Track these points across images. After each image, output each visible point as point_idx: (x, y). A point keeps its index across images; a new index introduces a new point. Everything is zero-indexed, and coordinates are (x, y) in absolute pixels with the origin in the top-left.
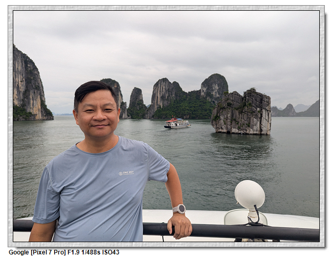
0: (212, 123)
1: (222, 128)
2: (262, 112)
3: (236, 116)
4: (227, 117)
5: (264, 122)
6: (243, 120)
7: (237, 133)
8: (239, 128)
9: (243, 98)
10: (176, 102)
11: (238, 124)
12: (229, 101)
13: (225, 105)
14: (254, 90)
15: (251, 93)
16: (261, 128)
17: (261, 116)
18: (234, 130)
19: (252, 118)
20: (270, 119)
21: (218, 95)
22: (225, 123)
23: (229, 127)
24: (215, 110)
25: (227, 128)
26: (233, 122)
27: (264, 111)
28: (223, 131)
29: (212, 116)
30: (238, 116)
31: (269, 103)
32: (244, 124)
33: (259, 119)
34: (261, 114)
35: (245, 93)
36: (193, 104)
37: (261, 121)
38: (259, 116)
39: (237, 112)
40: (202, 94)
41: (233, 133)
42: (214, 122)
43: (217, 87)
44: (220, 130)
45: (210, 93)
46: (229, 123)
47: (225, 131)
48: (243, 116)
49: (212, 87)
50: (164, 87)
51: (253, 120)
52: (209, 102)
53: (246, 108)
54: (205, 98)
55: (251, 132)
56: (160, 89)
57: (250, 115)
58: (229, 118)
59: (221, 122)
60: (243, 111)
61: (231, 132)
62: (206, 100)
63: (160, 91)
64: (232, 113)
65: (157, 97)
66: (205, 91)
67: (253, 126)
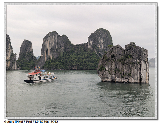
0: (99, 73)
1: (107, 78)
2: (141, 63)
3: (119, 67)
5: (143, 72)
6: (125, 70)
7: (120, 82)
8: (122, 78)
9: (124, 51)
10: (65, 54)
11: (121, 74)
12: (113, 54)
13: (109, 57)
14: (134, 44)
15: (132, 46)
16: (140, 77)
17: (141, 67)
19: (133, 69)
20: (148, 69)
21: (103, 48)
22: (110, 73)
23: (113, 76)
24: (101, 61)
25: (112, 78)
26: (117, 72)
27: (142, 62)
28: (108, 80)
29: (98, 66)
30: (121, 66)
31: (146, 55)
32: (126, 74)
33: (139, 70)
34: (141, 65)
35: (126, 46)
36: (81, 56)
37: (140, 71)
38: (139, 66)
39: (120, 64)
40: (89, 46)
41: (117, 82)
42: (100, 72)
43: (102, 41)
44: (106, 80)
45: (96, 46)
46: (113, 73)
47: (110, 80)
48: (126, 67)
49: (98, 41)
50: (53, 40)
51: (134, 70)
52: (95, 54)
53: (128, 60)
54: (92, 51)
55: (133, 81)
56: (50, 41)
57: (131, 66)
58: (113, 68)
59: (106, 73)
60: (125, 62)
61: (115, 81)
62: (93, 52)
63: (50, 44)
64: (116, 64)
65: (47, 49)
66: (91, 44)
67: (134, 75)
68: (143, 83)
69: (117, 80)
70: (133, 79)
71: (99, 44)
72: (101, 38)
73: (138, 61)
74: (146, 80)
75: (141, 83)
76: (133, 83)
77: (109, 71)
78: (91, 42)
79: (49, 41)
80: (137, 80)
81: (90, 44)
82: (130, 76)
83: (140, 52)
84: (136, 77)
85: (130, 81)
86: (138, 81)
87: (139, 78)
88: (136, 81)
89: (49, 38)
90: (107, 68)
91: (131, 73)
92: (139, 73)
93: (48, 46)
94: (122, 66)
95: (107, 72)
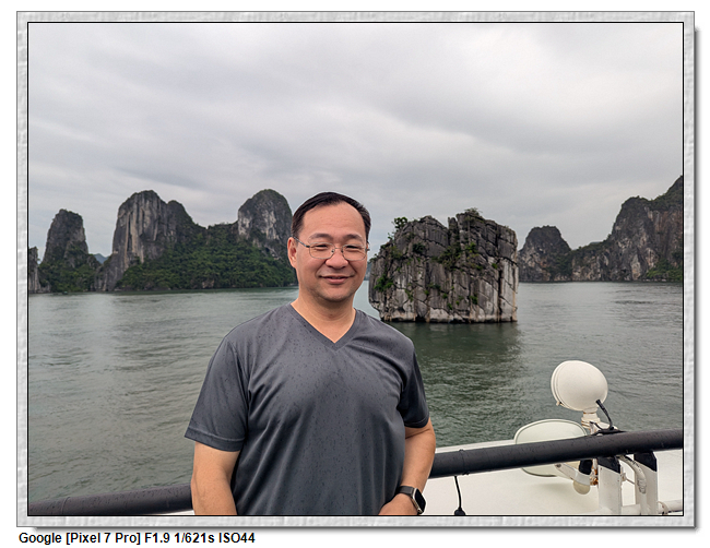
0: (373, 296)
1: (401, 310)
2: (502, 266)
3: (438, 278)
4: (415, 281)
6: (457, 285)
7: (444, 322)
8: (449, 309)
9: (448, 233)
10: (180, 249)
11: (445, 297)
12: (416, 241)
13: (407, 250)
14: (475, 213)
15: (471, 219)
18: (435, 314)
19: (481, 282)
20: (516, 284)
21: (275, 236)
22: (410, 297)
23: (422, 306)
24: (378, 263)
25: (417, 309)
26: (433, 293)
27: (504, 263)
28: (404, 316)
30: (443, 277)
32: (461, 298)
33: (496, 284)
34: (501, 272)
36: (222, 253)
37: (500, 288)
39: (441, 267)
40: (242, 231)
41: (434, 322)
42: (379, 294)
43: (273, 219)
44: (397, 315)
45: (259, 230)
46: (422, 296)
47: (410, 315)
48: (459, 277)
49: (262, 219)
50: (147, 212)
51: (483, 286)
52: (257, 250)
53: (464, 257)
54: (249, 242)
55: (481, 317)
56: (138, 216)
57: (475, 276)
58: (419, 283)
59: (399, 295)
60: (458, 265)
61: (428, 320)
62: (251, 245)
63: (137, 222)
64: (427, 271)
65: (130, 236)
66: (247, 226)
67: (486, 300)
68: (505, 321)
69: (432, 316)
70: (481, 311)
71: (265, 225)
72: (270, 212)
73: (491, 260)
74: (512, 312)
75: (501, 322)
76: (480, 322)
77: (407, 291)
78: (247, 222)
79: (135, 214)
80: (492, 313)
81: (244, 226)
82: (475, 302)
83: (498, 237)
84: (489, 305)
85: (472, 317)
86: (494, 317)
87: (496, 309)
88: (489, 317)
89: (135, 206)
90: (401, 282)
91: (475, 295)
92: (496, 293)
93: (133, 228)
94: (447, 277)
95: (401, 292)
